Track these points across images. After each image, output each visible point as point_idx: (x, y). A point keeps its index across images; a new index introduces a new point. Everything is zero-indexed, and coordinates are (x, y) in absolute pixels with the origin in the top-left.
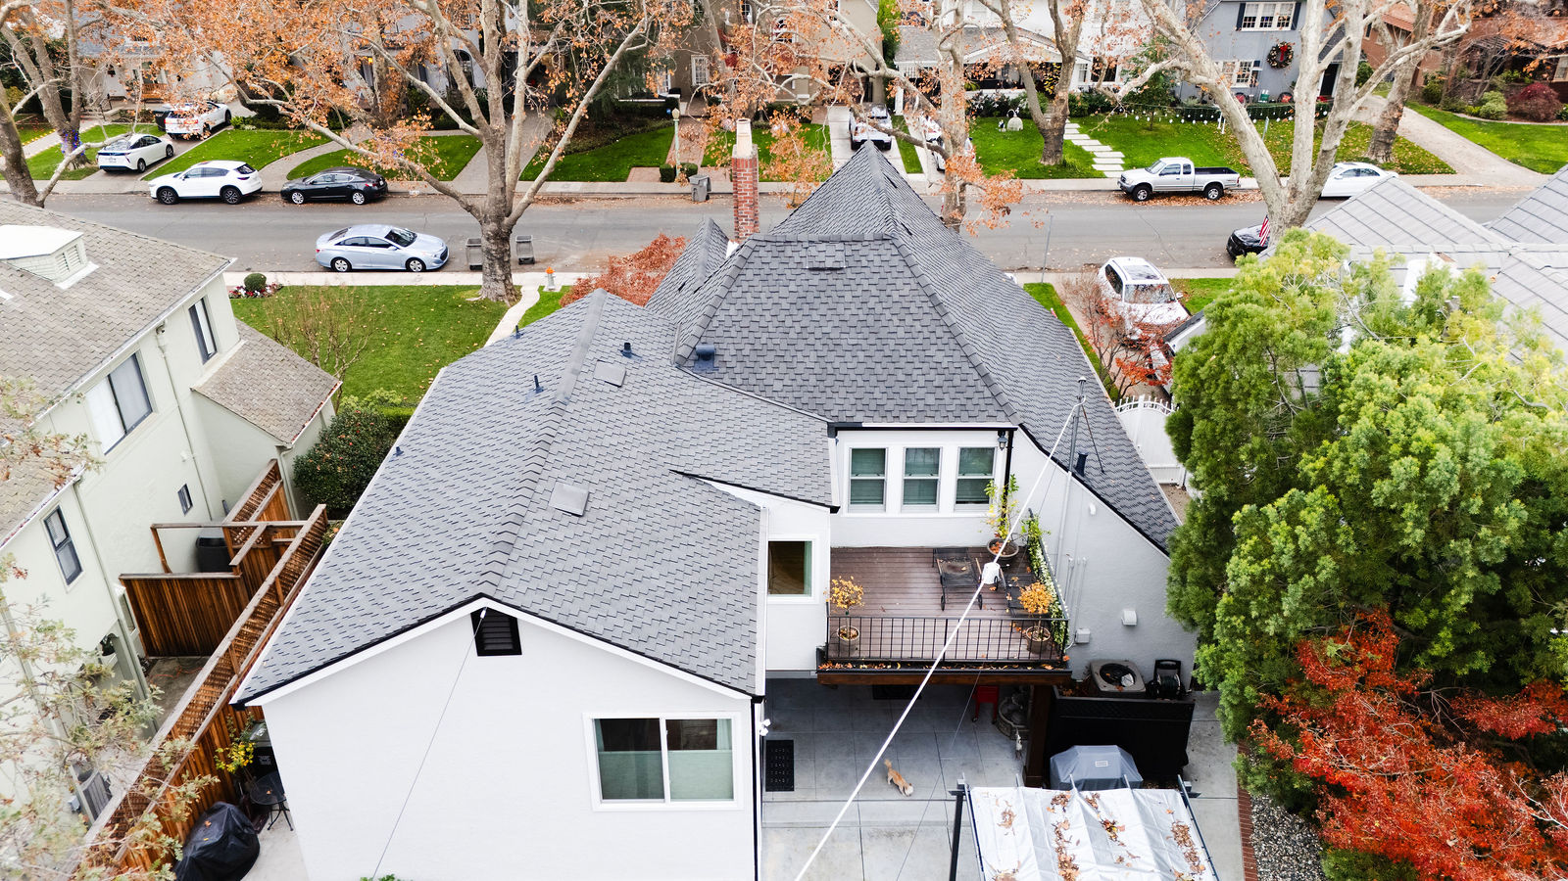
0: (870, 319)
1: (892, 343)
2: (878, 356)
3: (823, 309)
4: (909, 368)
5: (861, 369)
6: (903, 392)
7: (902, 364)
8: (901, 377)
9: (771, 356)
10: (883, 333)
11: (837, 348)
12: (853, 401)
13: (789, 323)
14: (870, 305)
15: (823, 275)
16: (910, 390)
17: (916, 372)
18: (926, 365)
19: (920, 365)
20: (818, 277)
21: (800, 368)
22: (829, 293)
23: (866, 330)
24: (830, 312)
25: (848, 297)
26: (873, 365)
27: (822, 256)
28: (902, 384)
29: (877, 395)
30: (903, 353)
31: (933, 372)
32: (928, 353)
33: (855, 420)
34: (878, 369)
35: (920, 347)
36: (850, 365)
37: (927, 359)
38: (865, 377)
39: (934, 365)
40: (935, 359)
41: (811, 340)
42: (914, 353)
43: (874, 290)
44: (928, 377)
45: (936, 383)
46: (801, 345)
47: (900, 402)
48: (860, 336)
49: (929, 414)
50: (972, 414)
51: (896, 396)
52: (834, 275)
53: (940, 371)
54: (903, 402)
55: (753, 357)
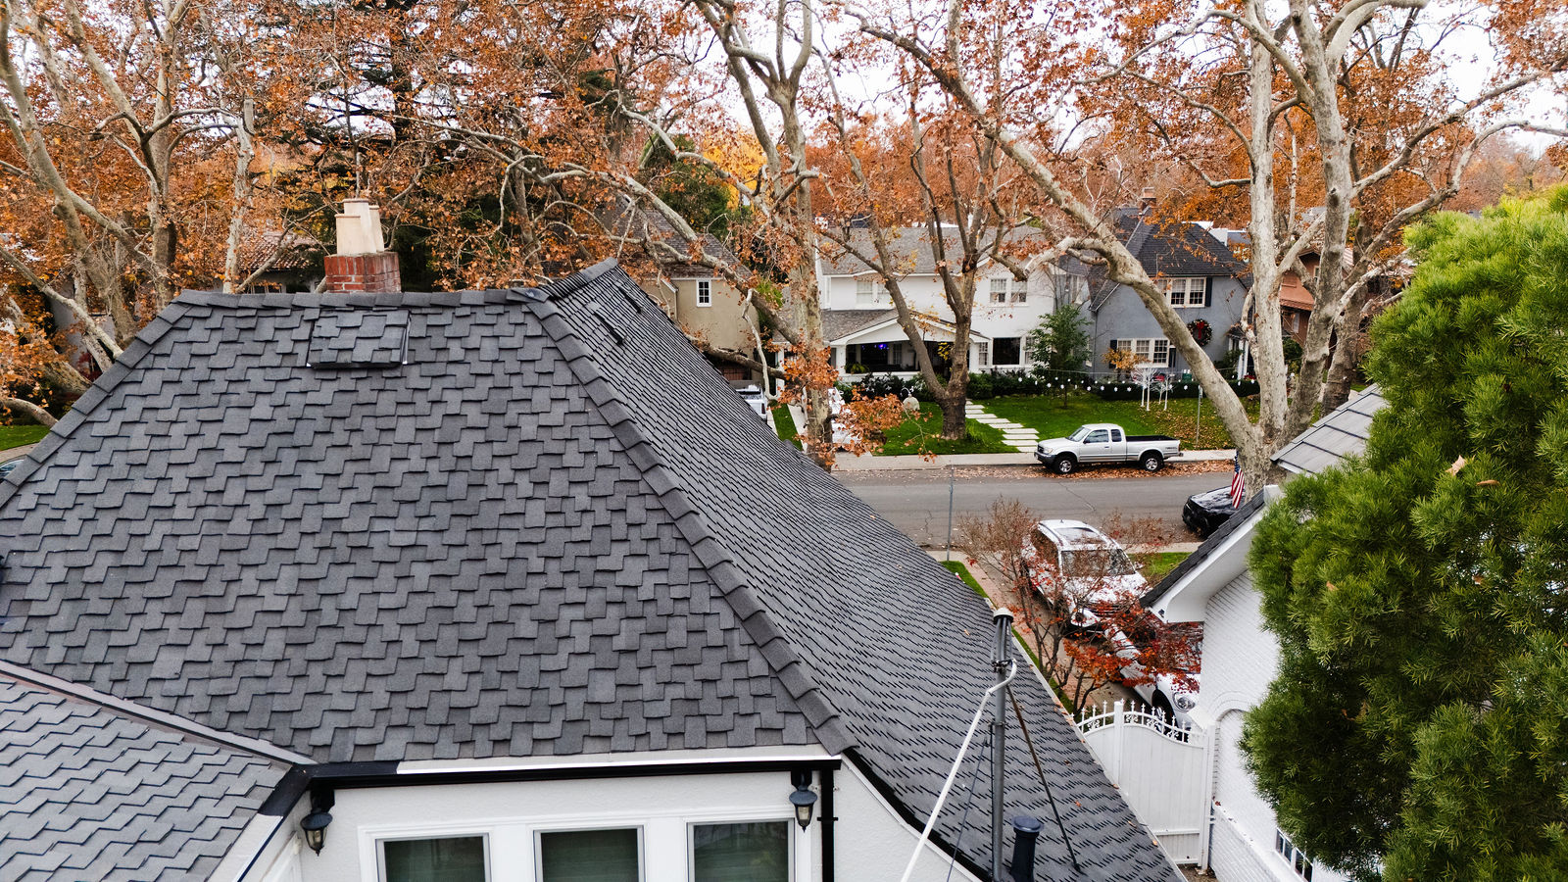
0: (459, 483)
1: (508, 540)
2: (470, 574)
3: (334, 461)
4: (549, 603)
5: (417, 609)
6: (530, 667)
7: (531, 594)
8: (527, 629)
9: (165, 583)
10: (489, 516)
11: (357, 557)
12: (381, 699)
13: (234, 494)
14: (460, 449)
15: (346, 381)
16: (548, 663)
17: (568, 614)
18: (595, 596)
19: (580, 596)
20: (335, 386)
21: (244, 614)
22: (355, 421)
23: (443, 511)
24: (351, 468)
25: (405, 430)
26: (451, 599)
27: (347, 339)
28: (529, 649)
29: (455, 678)
30: (537, 565)
31: (614, 612)
32: (603, 563)
33: (381, 754)
34: (466, 609)
35: (586, 550)
36: (385, 601)
37: (600, 579)
38: (426, 632)
39: (618, 594)
40: (620, 579)
41: (290, 538)
42: (568, 565)
43: (474, 415)
44: (599, 627)
45: (620, 643)
46: (259, 549)
47: (516, 697)
48: (425, 524)
49: (597, 727)
50: (715, 724)
51: (508, 682)
52: (376, 382)
53: (634, 609)
54: (523, 697)
55: (113, 588)
